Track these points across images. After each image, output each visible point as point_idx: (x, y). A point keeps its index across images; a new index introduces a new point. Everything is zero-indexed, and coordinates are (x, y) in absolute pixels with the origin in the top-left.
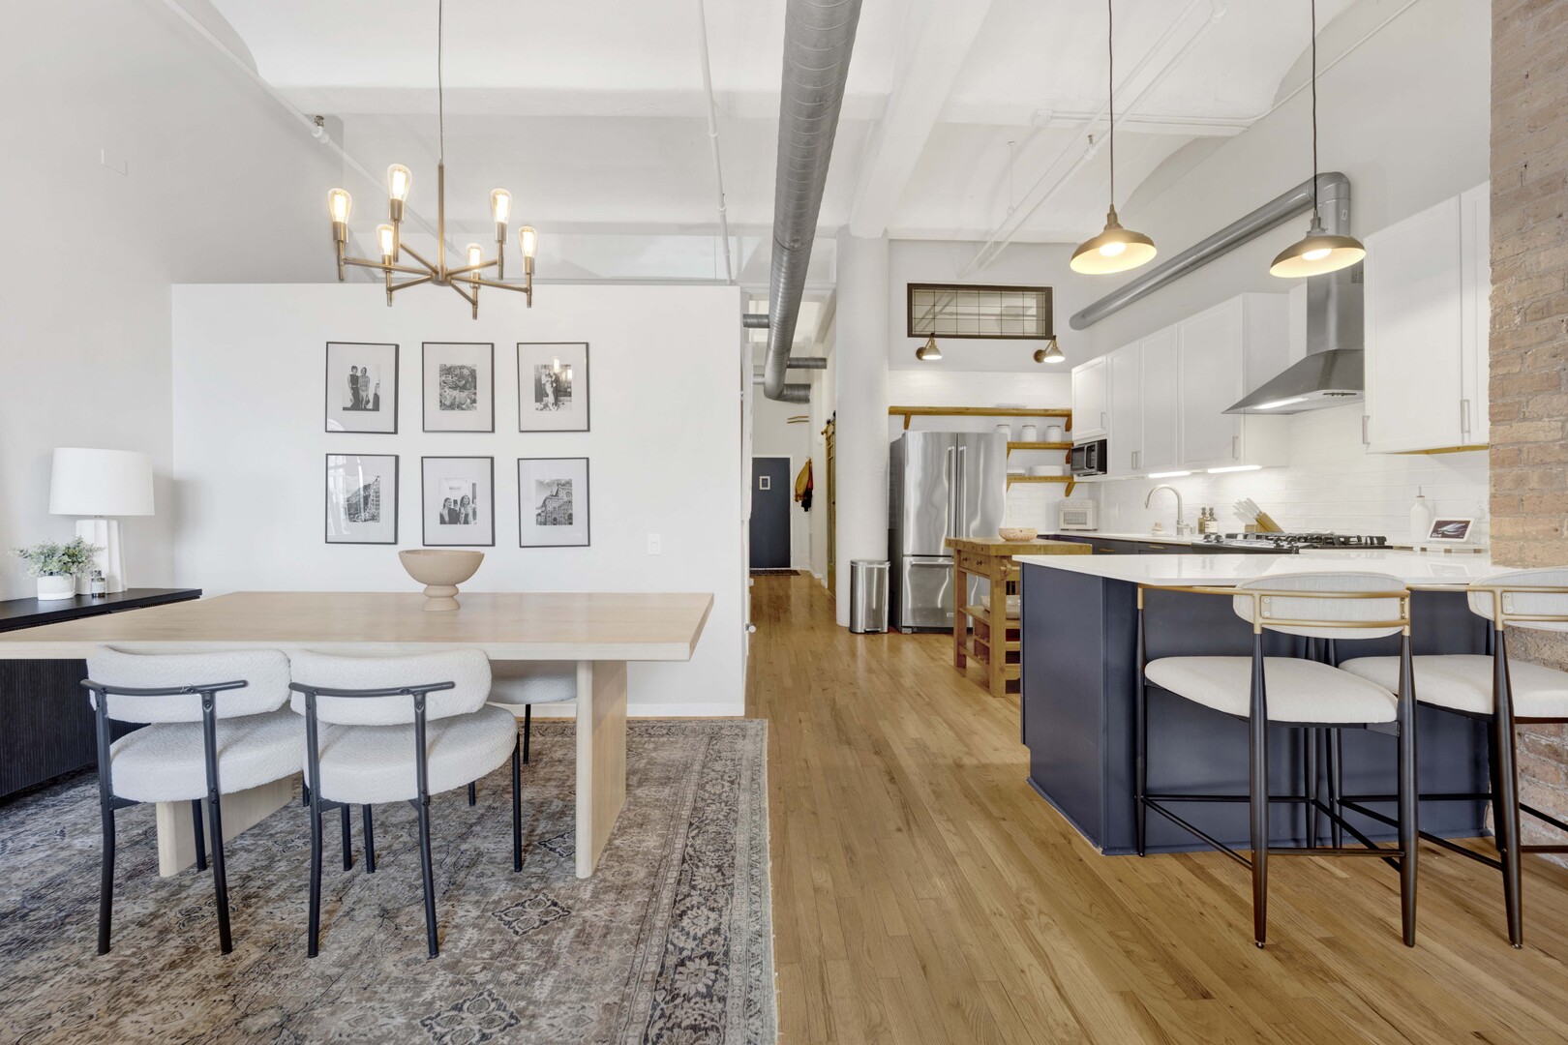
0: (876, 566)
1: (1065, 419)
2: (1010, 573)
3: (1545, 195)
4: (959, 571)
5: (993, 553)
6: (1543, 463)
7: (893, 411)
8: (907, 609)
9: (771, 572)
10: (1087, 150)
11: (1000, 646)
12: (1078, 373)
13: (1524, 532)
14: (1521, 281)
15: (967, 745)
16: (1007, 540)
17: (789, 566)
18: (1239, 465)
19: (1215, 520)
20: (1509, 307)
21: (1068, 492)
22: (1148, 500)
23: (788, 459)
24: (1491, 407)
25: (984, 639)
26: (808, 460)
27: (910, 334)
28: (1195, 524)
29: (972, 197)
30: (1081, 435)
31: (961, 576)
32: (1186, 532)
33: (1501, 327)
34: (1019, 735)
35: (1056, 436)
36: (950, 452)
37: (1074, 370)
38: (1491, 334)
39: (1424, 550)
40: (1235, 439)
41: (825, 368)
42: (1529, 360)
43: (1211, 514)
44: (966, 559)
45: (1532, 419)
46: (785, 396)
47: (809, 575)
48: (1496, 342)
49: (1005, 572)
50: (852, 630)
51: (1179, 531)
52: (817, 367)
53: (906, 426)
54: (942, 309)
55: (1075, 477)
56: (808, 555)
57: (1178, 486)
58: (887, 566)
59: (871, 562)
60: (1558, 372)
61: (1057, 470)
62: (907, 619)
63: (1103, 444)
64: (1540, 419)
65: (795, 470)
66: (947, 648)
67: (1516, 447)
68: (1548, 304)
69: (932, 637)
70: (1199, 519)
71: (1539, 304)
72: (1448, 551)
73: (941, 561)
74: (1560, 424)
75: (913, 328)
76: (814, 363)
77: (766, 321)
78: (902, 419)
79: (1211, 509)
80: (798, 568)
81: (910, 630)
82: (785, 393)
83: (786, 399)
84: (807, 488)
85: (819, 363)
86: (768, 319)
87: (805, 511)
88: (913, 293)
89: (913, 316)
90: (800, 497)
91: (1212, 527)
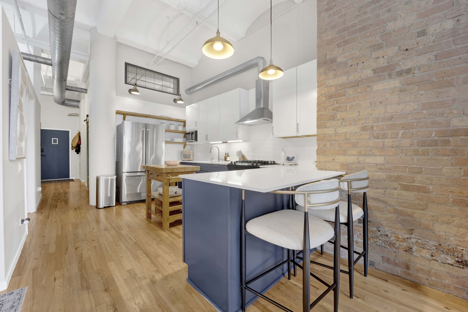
0: (110, 178)
1: (183, 123)
2: (171, 180)
3: (331, 64)
4: (148, 179)
5: (164, 171)
6: (331, 140)
7: (118, 113)
8: (124, 195)
9: (58, 181)
10: (196, 27)
11: (167, 209)
12: (188, 108)
13: (326, 160)
14: (325, 88)
15: (156, 266)
16: (168, 166)
17: (69, 178)
18: (238, 140)
19: (229, 157)
20: (322, 95)
21: (184, 147)
22: (211, 150)
23: (68, 132)
24: (317, 124)
25: (160, 207)
26: (78, 132)
27: (126, 83)
28: (223, 158)
29: (152, 35)
30: (189, 128)
31: (149, 181)
32: (221, 160)
33: (320, 100)
34: (182, 258)
35: (181, 129)
36: (143, 131)
37: (187, 107)
38: (317, 102)
39: (283, 164)
40: (237, 132)
41: (86, 93)
42: (327, 111)
43: (228, 155)
44: (151, 174)
45: (328, 128)
46: (66, 104)
47: (79, 181)
48: (319, 104)
49: (169, 179)
50: (97, 207)
51: (219, 160)
52: (82, 92)
53: (124, 119)
54: (140, 78)
55: (187, 142)
56: (79, 172)
57: (218, 146)
58: (115, 177)
59: (107, 176)
60: (334, 114)
61: (181, 140)
62: (125, 198)
63: (196, 132)
64: (330, 128)
65: (72, 136)
66: (142, 209)
67: (323, 135)
68: (332, 95)
69: (136, 205)
70: (225, 156)
71: (330, 95)
72: (291, 165)
73: (139, 174)
74: (335, 129)
75: (127, 81)
76: (81, 90)
77: (50, 62)
78: (122, 116)
79: (228, 153)
80: (73, 178)
81: (126, 203)
82: (66, 102)
83: (67, 105)
84: (78, 144)
85: (83, 91)
86: (51, 61)
87: (77, 154)
88: (127, 67)
89: (127, 76)
90: (74, 148)
91: (228, 159)
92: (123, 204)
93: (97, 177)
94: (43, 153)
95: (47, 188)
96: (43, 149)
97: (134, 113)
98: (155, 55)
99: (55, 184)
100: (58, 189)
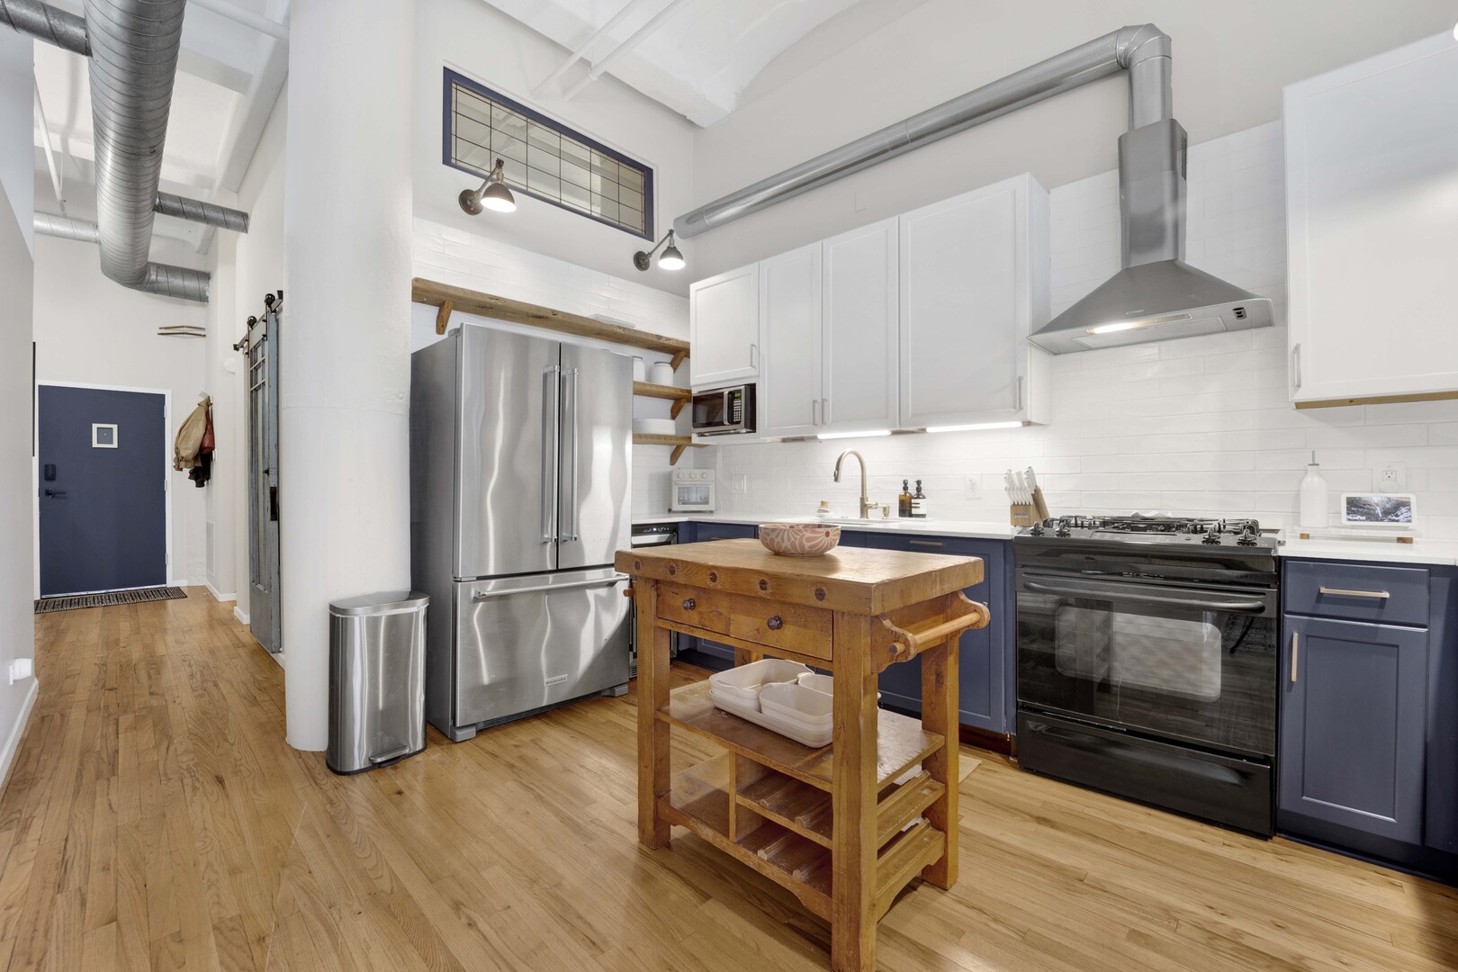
7: (419, 292)
9: (118, 597)
12: (700, 291)
17: (164, 582)
19: (924, 498)
21: (674, 457)
22: (838, 468)
23: (161, 398)
26: (202, 399)
27: (448, 162)
28: (893, 501)
32: (876, 515)
35: (666, 377)
36: (546, 378)
37: (695, 286)
40: (1020, 380)
41: (245, 229)
43: (919, 489)
46: (153, 282)
47: (205, 594)
50: (335, 759)
52: (227, 225)
53: (442, 325)
54: (503, 149)
55: (692, 437)
56: (204, 559)
57: (865, 449)
58: (417, 606)
59: (380, 602)
61: (669, 427)
62: (468, 708)
63: (752, 388)
65: (177, 414)
70: (900, 496)
75: (453, 156)
76: (220, 216)
77: (78, 32)
78: (434, 311)
79: (919, 483)
80: (182, 583)
81: (473, 731)
82: (153, 277)
83: (154, 289)
84: (202, 447)
85: (231, 219)
86: (85, 29)
87: (197, 486)
88: (454, 90)
89: (453, 132)
90: (187, 461)
91: (922, 506)
92: (460, 735)
93: (332, 608)
94: (51, 486)
95: (70, 637)
96: (54, 466)
97: (492, 297)
98: (570, 53)
99: (104, 614)
100: (117, 642)
